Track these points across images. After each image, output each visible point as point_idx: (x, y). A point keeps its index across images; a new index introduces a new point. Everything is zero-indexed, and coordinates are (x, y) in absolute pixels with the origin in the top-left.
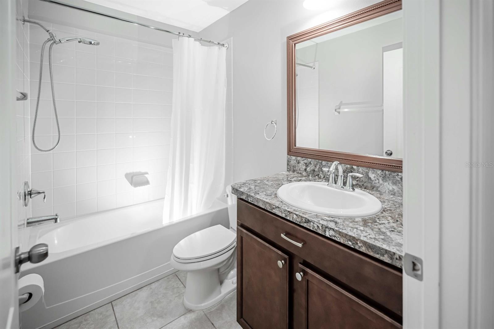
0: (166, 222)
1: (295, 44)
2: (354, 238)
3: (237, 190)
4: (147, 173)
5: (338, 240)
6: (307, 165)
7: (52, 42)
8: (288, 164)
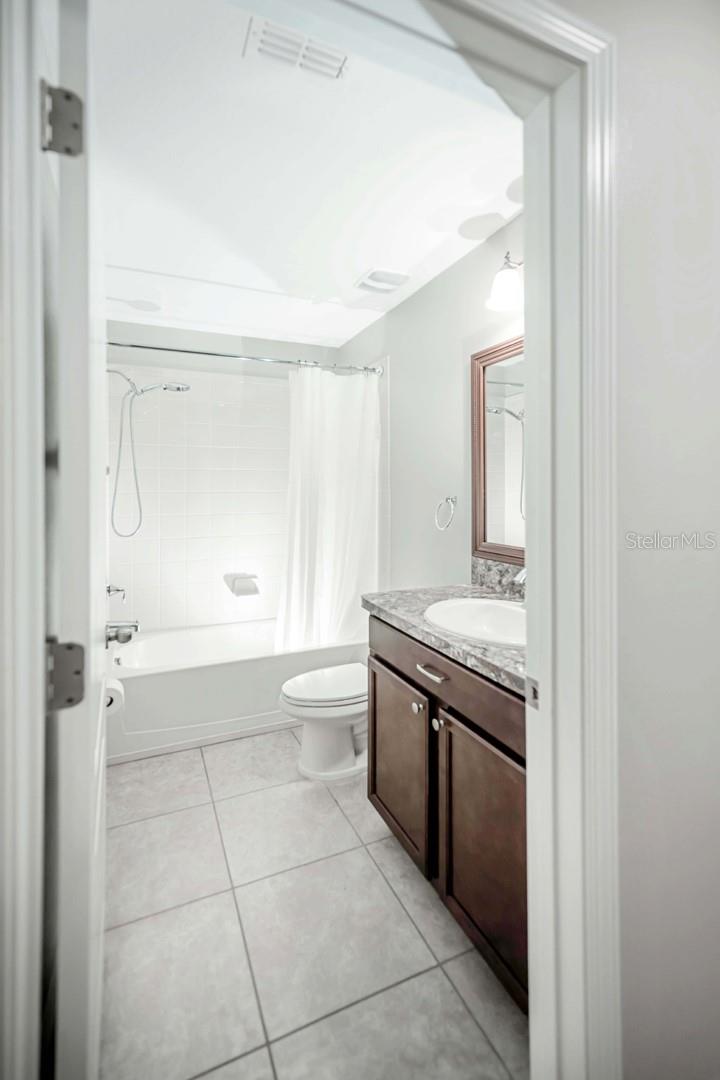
0: (279, 650)
1: (484, 368)
2: (497, 668)
3: (367, 602)
4: (255, 577)
5: (480, 671)
6: (502, 574)
7: (132, 394)
8: (473, 572)
